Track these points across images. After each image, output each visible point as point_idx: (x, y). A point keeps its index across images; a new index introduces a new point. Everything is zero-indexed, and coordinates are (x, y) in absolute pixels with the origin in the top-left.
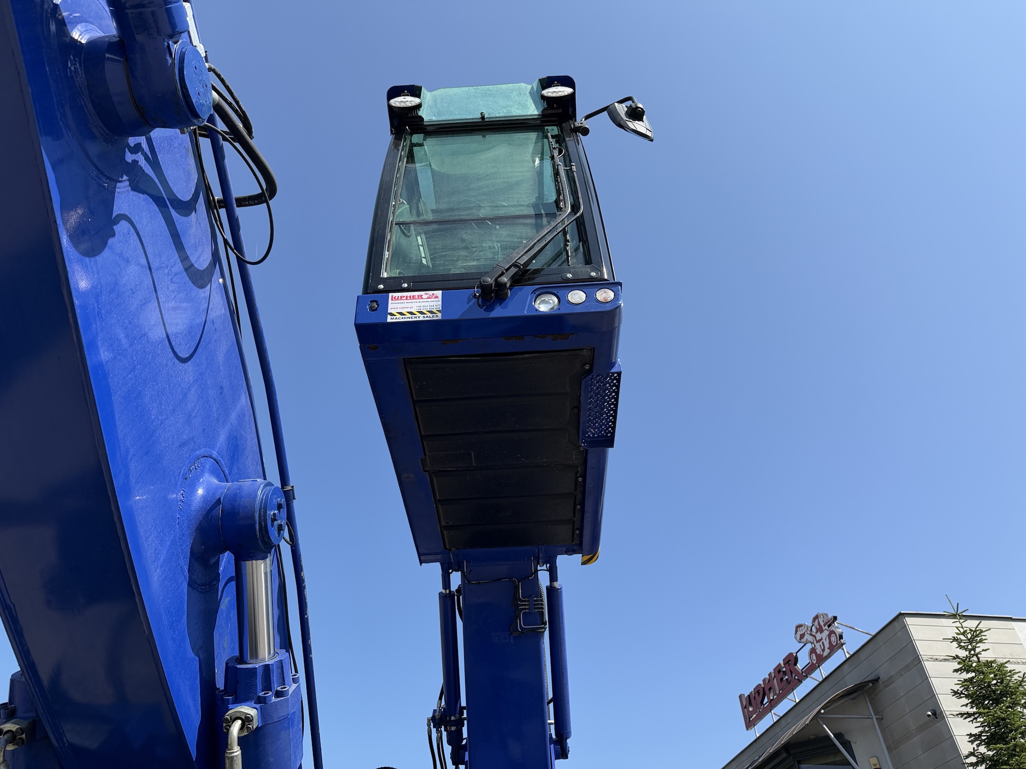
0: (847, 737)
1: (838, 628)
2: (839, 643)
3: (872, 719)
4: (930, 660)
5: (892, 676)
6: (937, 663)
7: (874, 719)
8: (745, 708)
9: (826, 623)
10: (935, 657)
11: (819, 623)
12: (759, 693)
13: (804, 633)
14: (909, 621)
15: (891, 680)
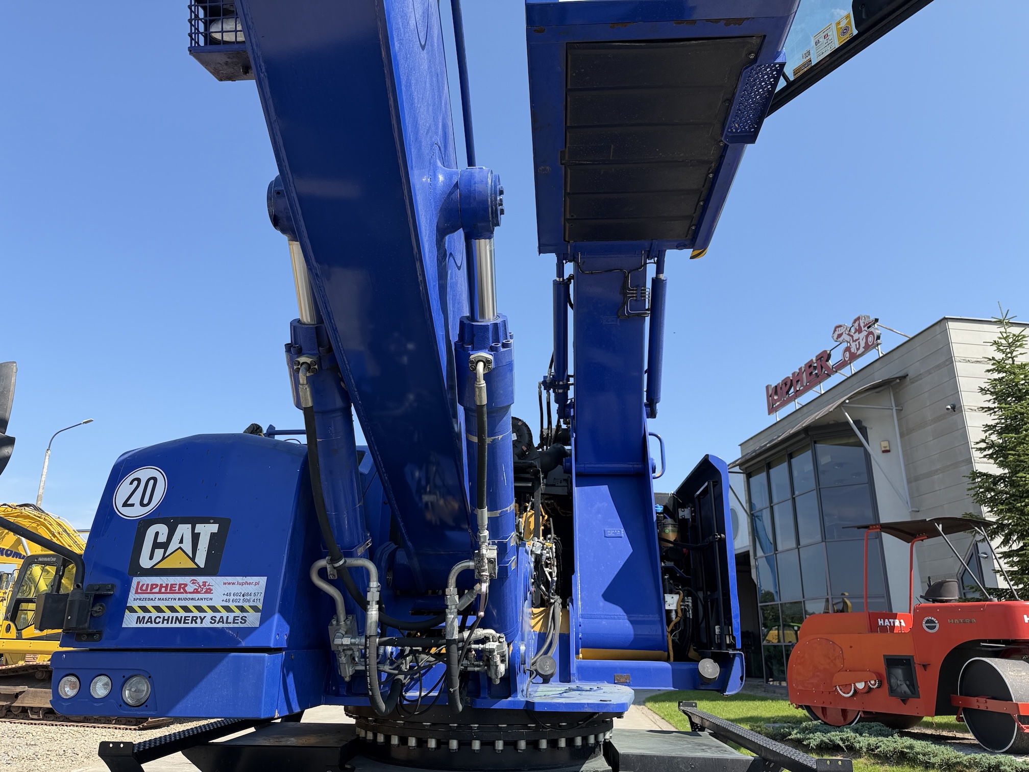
0: (864, 424)
1: (877, 329)
2: (875, 343)
3: (892, 409)
4: (963, 361)
5: (920, 374)
6: (968, 364)
7: (894, 411)
8: (771, 396)
9: (867, 324)
10: (967, 359)
11: (859, 325)
12: (786, 385)
13: (842, 333)
14: (951, 324)
15: (919, 377)
